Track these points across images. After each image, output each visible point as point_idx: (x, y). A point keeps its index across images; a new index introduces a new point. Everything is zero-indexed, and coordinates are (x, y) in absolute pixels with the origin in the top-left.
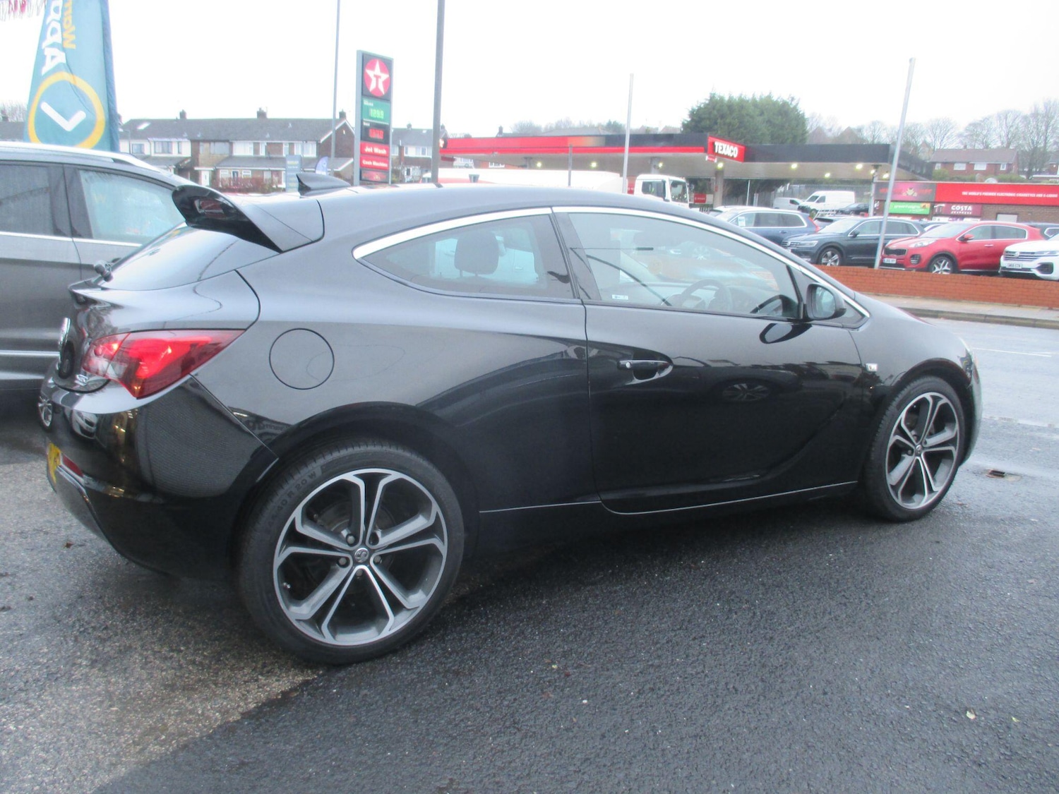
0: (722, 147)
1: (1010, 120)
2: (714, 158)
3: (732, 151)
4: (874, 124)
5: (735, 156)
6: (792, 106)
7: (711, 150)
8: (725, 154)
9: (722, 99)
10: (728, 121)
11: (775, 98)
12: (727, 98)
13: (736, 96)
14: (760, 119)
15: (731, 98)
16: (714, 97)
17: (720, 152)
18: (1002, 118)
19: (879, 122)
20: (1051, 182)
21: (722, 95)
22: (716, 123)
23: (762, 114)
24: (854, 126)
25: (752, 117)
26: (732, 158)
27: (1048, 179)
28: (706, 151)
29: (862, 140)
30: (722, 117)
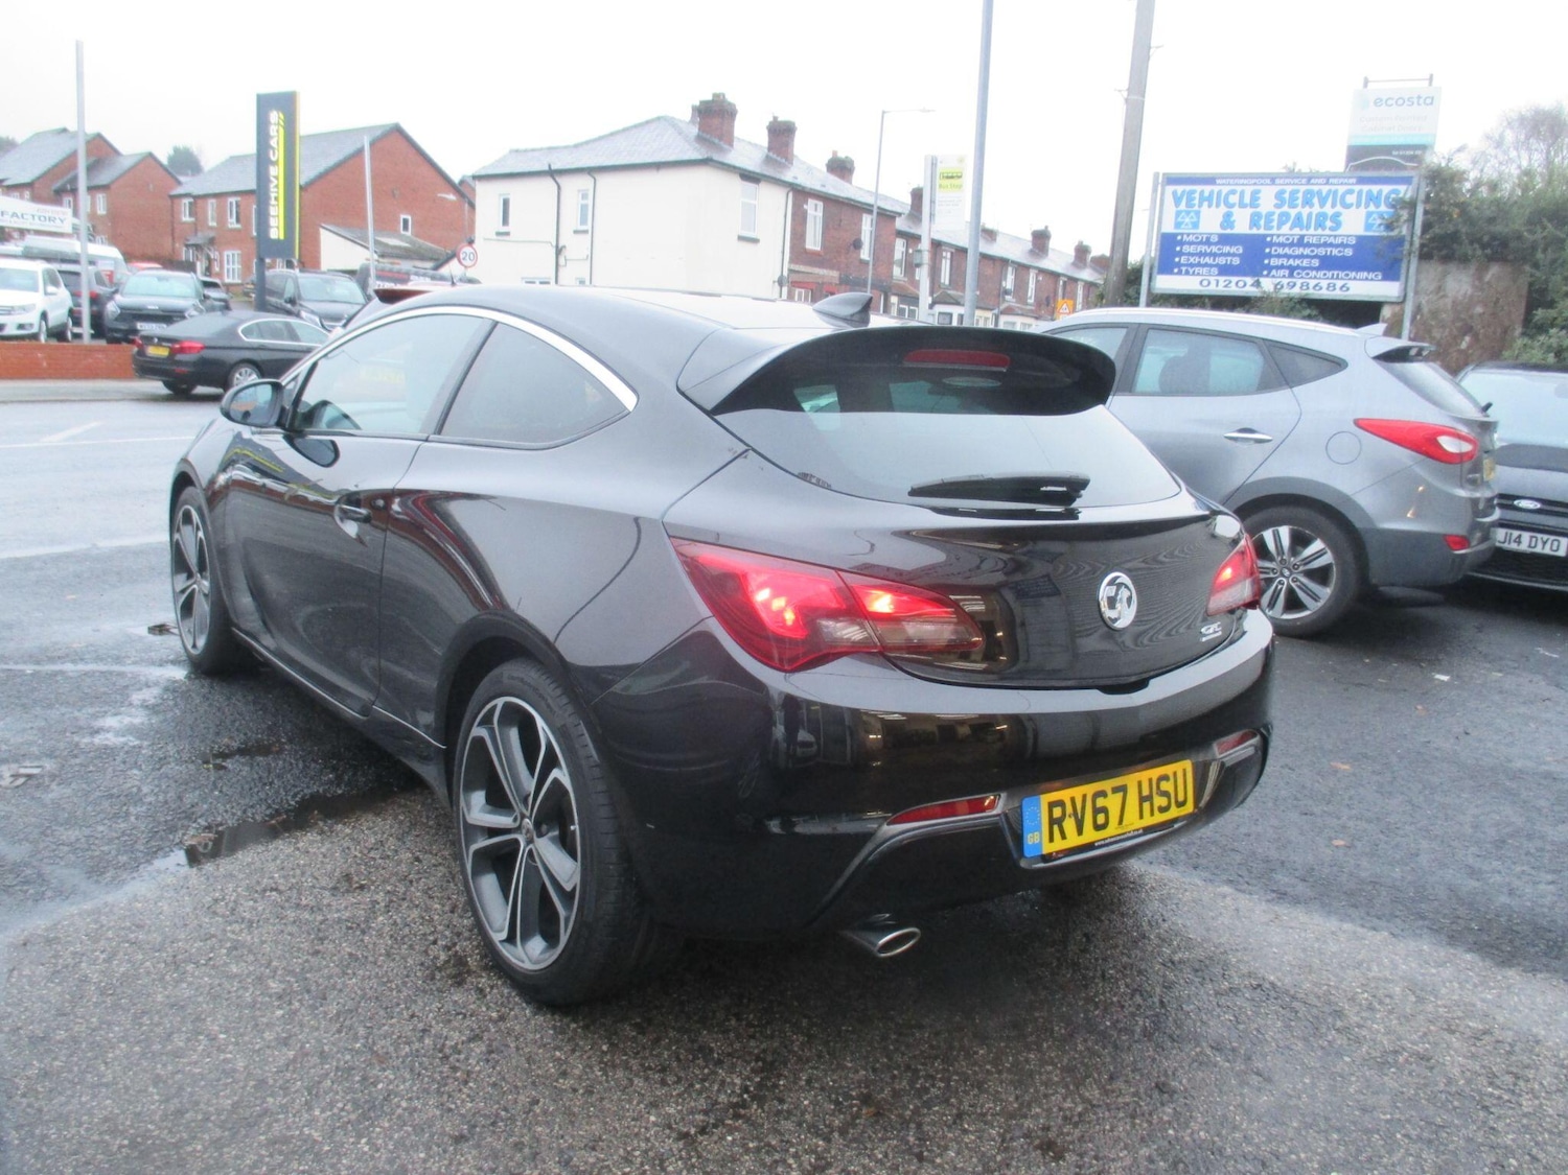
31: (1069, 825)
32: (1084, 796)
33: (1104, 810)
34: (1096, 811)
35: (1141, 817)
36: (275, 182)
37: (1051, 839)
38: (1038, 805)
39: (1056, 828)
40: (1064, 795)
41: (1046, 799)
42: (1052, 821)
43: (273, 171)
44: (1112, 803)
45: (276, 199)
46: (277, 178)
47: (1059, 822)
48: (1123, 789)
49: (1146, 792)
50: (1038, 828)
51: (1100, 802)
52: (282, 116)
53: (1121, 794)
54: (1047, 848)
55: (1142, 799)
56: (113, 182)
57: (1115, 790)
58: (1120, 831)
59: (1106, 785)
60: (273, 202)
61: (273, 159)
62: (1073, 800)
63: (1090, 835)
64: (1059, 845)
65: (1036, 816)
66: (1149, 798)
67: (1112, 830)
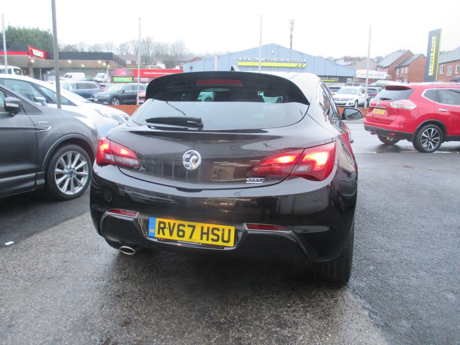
0: (36, 52)
1: (136, 44)
2: (33, 57)
3: (41, 54)
4: (81, 43)
5: (42, 57)
6: (49, 34)
7: (31, 53)
8: (38, 56)
9: (15, 29)
10: (20, 40)
11: (40, 30)
12: (17, 29)
13: (21, 28)
14: (36, 39)
15: (19, 29)
16: (10, 27)
17: (35, 55)
18: (133, 42)
19: (83, 43)
20: (156, 68)
21: (14, 27)
22: (14, 40)
23: (36, 37)
24: (71, 44)
25: (32, 38)
26: (41, 58)
27: (154, 67)
28: (28, 54)
29: (76, 50)
30: (17, 37)
31: (167, 231)
32: (174, 224)
33: (183, 231)
34: (179, 230)
35: (202, 239)
36: (432, 58)
37: (159, 233)
38: (155, 221)
39: (161, 230)
40: (166, 221)
41: (158, 220)
42: (160, 228)
43: (432, 55)
44: (188, 230)
45: (432, 63)
46: (432, 56)
47: (163, 229)
48: (194, 227)
49: (205, 231)
50: (154, 229)
51: (181, 228)
52: (436, 37)
53: (192, 228)
54: (157, 235)
55: (202, 233)
56: (410, 64)
57: (189, 226)
58: (190, 240)
59: (186, 223)
60: (430, 64)
61: (432, 51)
62: (169, 224)
63: (175, 237)
64: (161, 236)
65: (154, 224)
66: (207, 234)
67: (186, 239)
